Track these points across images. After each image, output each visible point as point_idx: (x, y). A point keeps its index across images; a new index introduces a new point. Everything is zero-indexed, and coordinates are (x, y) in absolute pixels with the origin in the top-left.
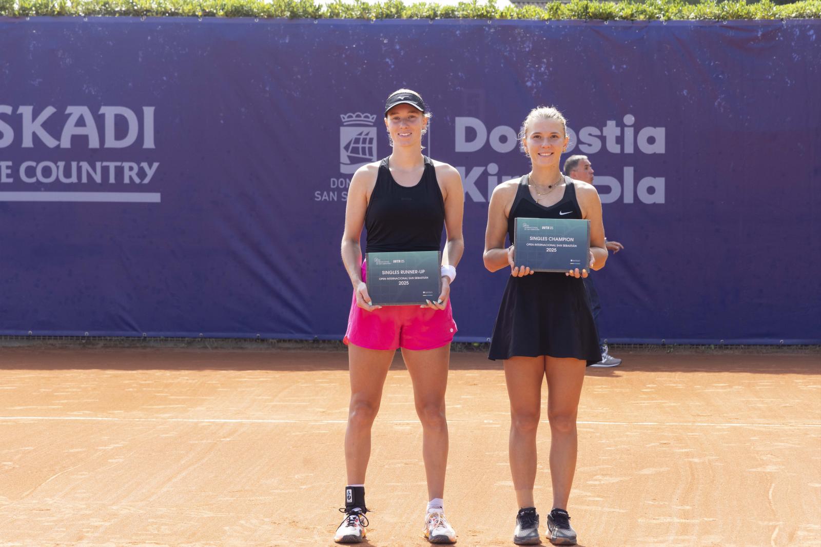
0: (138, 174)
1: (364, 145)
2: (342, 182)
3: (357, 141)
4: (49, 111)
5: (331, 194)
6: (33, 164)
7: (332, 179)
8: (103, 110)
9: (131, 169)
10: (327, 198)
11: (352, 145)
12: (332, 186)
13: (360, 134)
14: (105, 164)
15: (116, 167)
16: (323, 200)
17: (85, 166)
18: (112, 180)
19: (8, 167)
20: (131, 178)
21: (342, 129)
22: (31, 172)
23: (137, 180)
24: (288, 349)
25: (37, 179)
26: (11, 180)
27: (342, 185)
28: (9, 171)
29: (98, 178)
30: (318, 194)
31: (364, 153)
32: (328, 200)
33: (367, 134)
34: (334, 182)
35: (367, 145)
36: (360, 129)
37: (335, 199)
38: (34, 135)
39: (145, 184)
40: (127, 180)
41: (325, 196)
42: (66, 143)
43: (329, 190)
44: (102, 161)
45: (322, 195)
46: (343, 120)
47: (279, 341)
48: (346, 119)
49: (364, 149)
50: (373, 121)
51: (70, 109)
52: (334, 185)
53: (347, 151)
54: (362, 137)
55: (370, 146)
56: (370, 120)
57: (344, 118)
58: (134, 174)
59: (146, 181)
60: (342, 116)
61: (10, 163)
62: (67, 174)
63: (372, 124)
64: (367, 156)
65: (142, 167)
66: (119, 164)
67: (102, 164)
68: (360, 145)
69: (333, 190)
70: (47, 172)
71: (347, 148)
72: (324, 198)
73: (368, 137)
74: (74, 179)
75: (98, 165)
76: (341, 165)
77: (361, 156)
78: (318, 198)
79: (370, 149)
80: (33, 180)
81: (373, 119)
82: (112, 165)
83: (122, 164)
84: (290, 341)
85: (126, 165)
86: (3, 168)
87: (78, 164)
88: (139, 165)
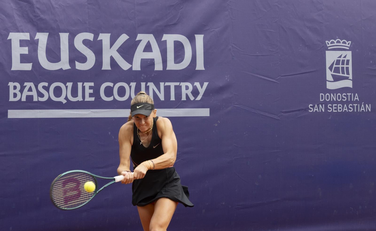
0: (192, 93)
1: (343, 66)
2: (328, 96)
3: (338, 62)
4: (124, 38)
5: (320, 106)
6: (111, 84)
7: (321, 94)
8: (166, 37)
9: (187, 88)
11: (334, 66)
12: (321, 100)
13: (340, 57)
14: (167, 84)
15: (176, 86)
17: (151, 85)
18: (173, 98)
19: (90, 88)
20: (187, 96)
21: (327, 52)
22: (109, 92)
23: (192, 98)
25: (114, 98)
26: (93, 99)
27: (328, 98)
28: (91, 91)
29: (162, 97)
31: (343, 73)
33: (345, 57)
34: (322, 96)
35: (345, 66)
36: (339, 53)
38: (112, 59)
39: (198, 101)
40: (184, 98)
42: (137, 66)
44: (165, 82)
46: (328, 46)
48: (330, 45)
49: (343, 68)
50: (349, 46)
51: (140, 37)
52: (322, 99)
53: (331, 71)
54: (342, 59)
55: (347, 66)
56: (347, 45)
57: (328, 43)
58: (189, 92)
59: (199, 98)
60: (327, 42)
61: (92, 84)
63: (348, 48)
64: (346, 75)
65: (195, 87)
66: (177, 84)
67: (164, 84)
68: (340, 66)
70: (122, 91)
71: (331, 68)
73: (346, 59)
75: (162, 84)
77: (341, 74)
79: (347, 68)
80: (111, 99)
81: (349, 44)
82: (172, 85)
83: (180, 83)
85: (183, 85)
86: (87, 88)
87: (146, 84)
88: (193, 84)
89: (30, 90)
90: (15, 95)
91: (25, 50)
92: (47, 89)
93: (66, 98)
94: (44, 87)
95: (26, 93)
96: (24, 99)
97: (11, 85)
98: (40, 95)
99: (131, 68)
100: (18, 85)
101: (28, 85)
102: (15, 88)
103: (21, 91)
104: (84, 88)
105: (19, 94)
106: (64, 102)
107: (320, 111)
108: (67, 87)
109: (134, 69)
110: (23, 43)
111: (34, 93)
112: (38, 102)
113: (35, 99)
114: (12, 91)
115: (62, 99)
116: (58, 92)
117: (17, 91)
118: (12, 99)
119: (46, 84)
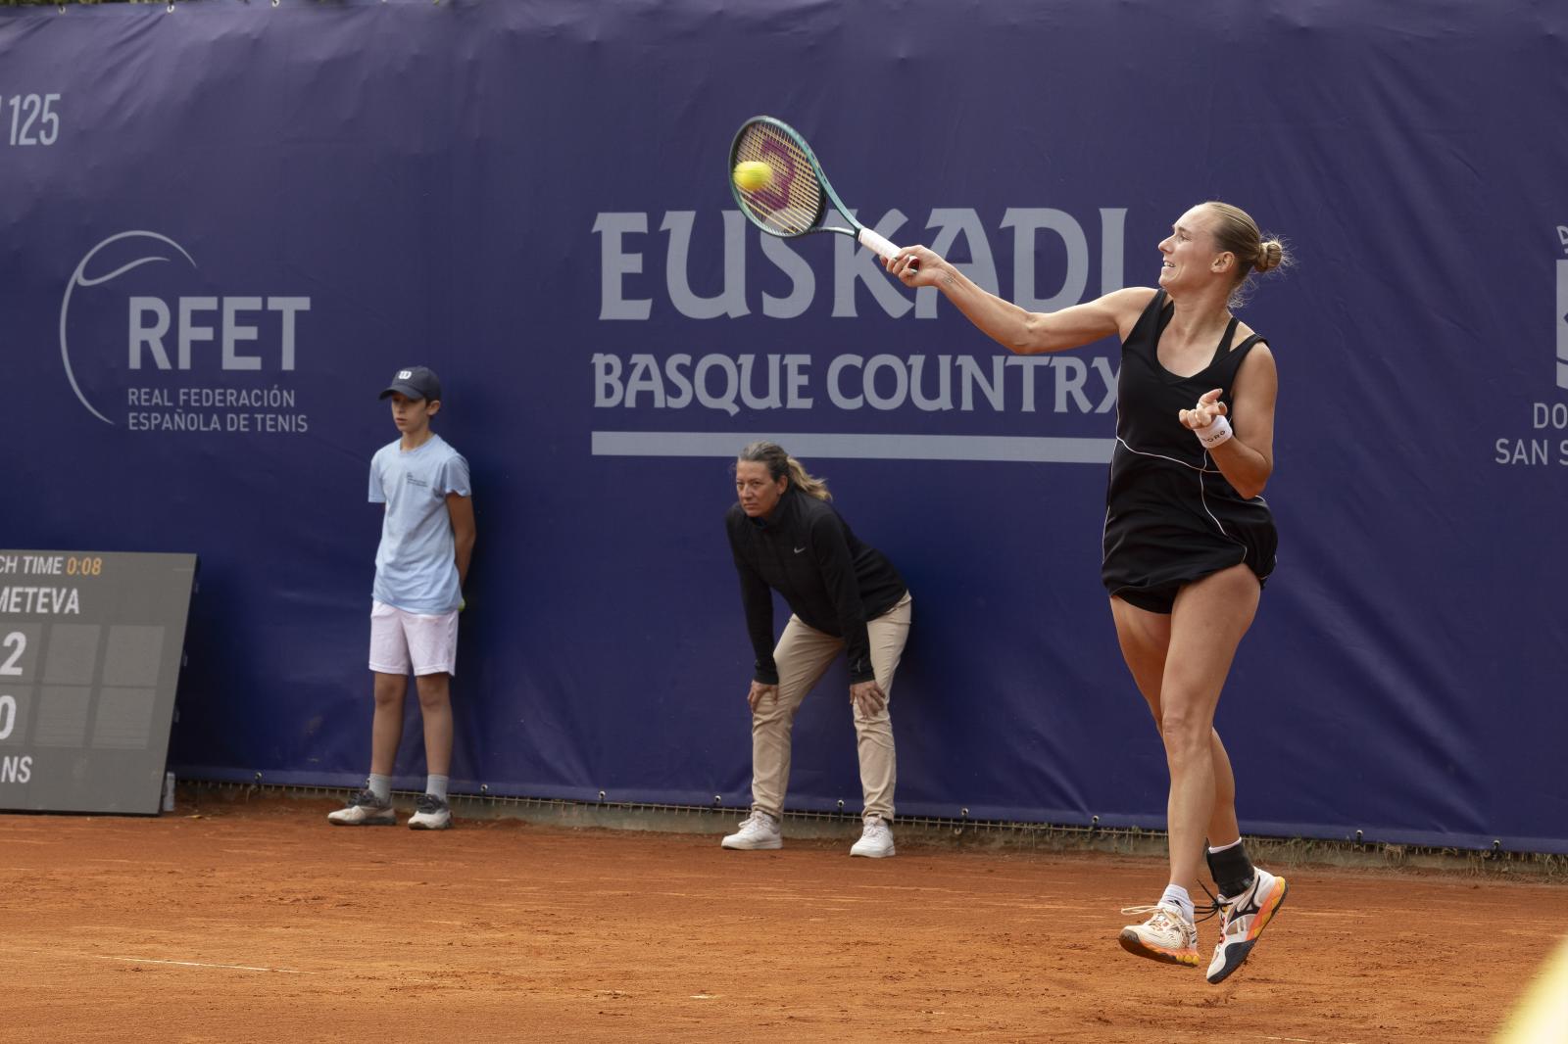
0: (1085, 389)
2: (1560, 411)
4: (892, 221)
5: (1535, 444)
6: (856, 360)
7: (1537, 405)
8: (1011, 217)
9: (1071, 374)
10: (1524, 457)
12: (1536, 425)
15: (1038, 369)
16: (1514, 462)
17: (968, 364)
18: (1028, 405)
19: (802, 370)
22: (851, 382)
23: (1085, 405)
24: (1436, 872)
25: (865, 399)
26: (807, 403)
27: (1560, 420)
28: (804, 380)
29: (997, 400)
30: (1503, 446)
32: (1527, 462)
34: (1541, 411)
37: (1545, 460)
38: (860, 286)
39: (1101, 414)
40: (1061, 406)
41: (1520, 453)
42: (927, 306)
43: (1530, 434)
45: (1511, 448)
47: (1410, 851)
51: (937, 217)
52: (1541, 421)
58: (1076, 386)
59: (1105, 407)
61: (806, 359)
62: (931, 389)
65: (1096, 369)
67: (1006, 361)
69: (1540, 436)
70: (886, 382)
72: (1517, 456)
74: (944, 402)
75: (998, 362)
76: (1559, 365)
78: (1503, 456)
80: (855, 404)
83: (1051, 360)
84: (1436, 850)
85: (1061, 364)
86: (792, 371)
87: (953, 361)
88: (1088, 362)
89: (646, 376)
90: (609, 391)
91: (634, 263)
92: (688, 372)
93: (738, 400)
94: (681, 368)
95: (636, 384)
96: (630, 403)
97: (599, 359)
98: (672, 390)
99: (912, 311)
100: (615, 361)
101: (642, 360)
102: (609, 369)
103: (625, 379)
104: (783, 370)
105: (618, 387)
106: (734, 410)
107: (1534, 462)
108: (739, 368)
109: (919, 315)
110: (630, 242)
111: (656, 385)
112: (667, 410)
113: (659, 402)
114: (601, 381)
115: (727, 403)
116: (717, 382)
117: (614, 379)
118: (601, 401)
119: (685, 359)
